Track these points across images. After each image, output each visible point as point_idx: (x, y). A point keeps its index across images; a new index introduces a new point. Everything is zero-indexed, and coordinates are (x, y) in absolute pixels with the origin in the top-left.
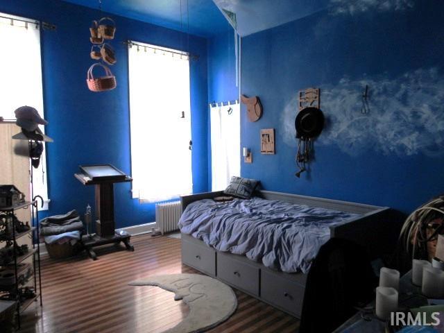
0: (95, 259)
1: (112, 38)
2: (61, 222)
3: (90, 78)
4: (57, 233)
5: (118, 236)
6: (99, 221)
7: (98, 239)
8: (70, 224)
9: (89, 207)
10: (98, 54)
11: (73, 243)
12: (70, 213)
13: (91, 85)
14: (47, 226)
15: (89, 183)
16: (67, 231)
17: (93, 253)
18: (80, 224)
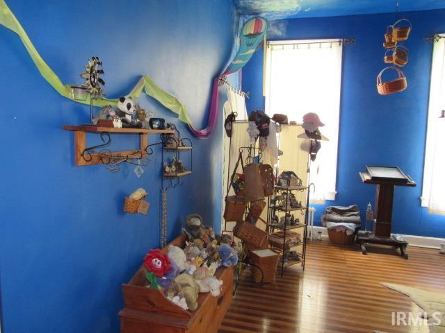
0: (364, 253)
1: (406, 38)
2: (342, 213)
3: (379, 83)
4: (336, 221)
5: (393, 239)
6: (375, 220)
7: (372, 237)
8: (349, 216)
9: (369, 205)
10: (390, 58)
11: (349, 233)
12: (351, 207)
13: (380, 89)
14: (330, 213)
15: (367, 182)
16: (345, 222)
17: (363, 248)
18: (358, 218)
